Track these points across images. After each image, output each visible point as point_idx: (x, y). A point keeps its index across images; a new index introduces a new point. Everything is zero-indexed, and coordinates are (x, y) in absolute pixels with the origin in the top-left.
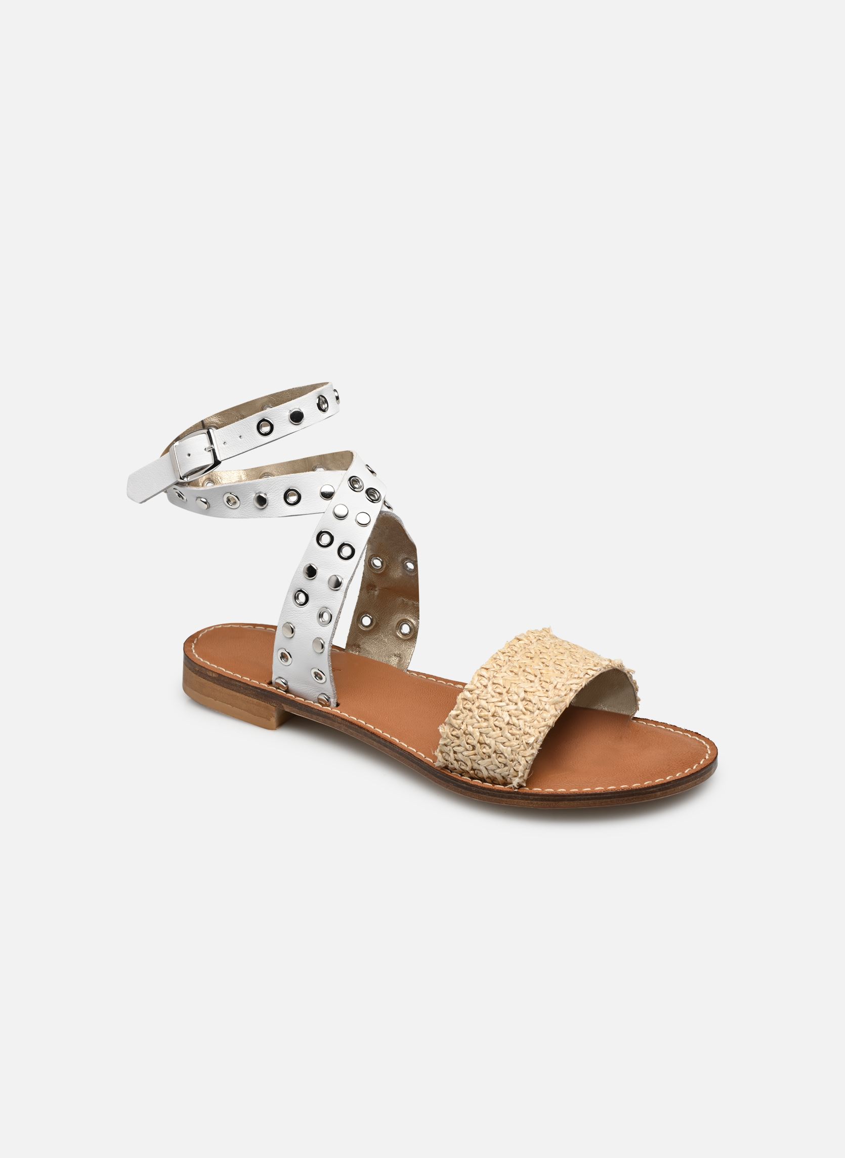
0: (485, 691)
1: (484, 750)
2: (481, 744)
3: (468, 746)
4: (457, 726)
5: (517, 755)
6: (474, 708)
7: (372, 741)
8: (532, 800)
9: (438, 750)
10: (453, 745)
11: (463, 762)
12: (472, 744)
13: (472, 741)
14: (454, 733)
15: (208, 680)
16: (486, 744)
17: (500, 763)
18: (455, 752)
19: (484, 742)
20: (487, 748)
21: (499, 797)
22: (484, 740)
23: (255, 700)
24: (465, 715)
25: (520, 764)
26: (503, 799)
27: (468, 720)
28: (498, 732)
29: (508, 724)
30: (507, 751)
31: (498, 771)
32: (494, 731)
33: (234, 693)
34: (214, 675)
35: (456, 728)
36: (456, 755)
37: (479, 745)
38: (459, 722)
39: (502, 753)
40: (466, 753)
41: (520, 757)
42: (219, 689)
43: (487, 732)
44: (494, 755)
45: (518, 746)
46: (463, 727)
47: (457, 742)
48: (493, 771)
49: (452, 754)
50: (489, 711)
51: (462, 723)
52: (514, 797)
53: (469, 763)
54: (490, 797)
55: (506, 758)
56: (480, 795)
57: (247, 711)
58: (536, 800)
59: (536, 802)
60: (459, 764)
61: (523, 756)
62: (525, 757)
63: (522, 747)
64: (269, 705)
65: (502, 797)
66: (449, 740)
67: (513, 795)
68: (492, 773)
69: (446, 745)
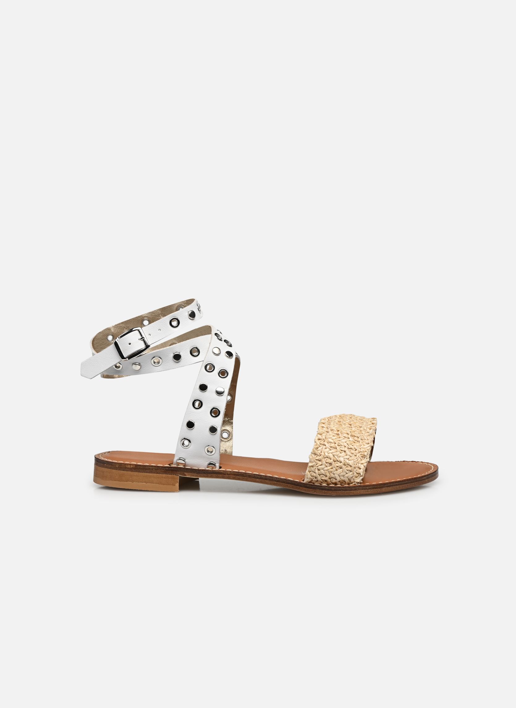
0: (328, 434)
1: (337, 465)
2: (335, 461)
3: (327, 464)
4: (318, 454)
5: (357, 464)
6: (326, 443)
7: (255, 479)
8: (368, 489)
9: (307, 471)
10: (317, 465)
11: (324, 475)
12: (330, 462)
13: (329, 461)
14: (317, 458)
15: (127, 471)
16: (338, 461)
17: (347, 470)
18: (319, 470)
19: (336, 460)
20: (339, 463)
21: (349, 490)
22: (336, 459)
23: (164, 475)
24: (321, 448)
25: (360, 469)
26: (352, 491)
27: (324, 450)
28: (343, 454)
29: (348, 448)
30: (351, 463)
31: (347, 475)
32: (341, 453)
33: (148, 474)
34: (132, 467)
35: (318, 455)
36: (319, 471)
37: (334, 462)
38: (319, 452)
39: (348, 465)
40: (326, 468)
41: (360, 465)
42: (135, 474)
43: (337, 454)
44: (344, 466)
45: (357, 459)
46: (323, 454)
47: (320, 463)
48: (343, 476)
49: (317, 471)
50: (335, 443)
51: (321, 452)
52: (358, 489)
53: (328, 474)
54: (344, 492)
55: (351, 466)
56: (337, 491)
57: (158, 483)
58: (370, 489)
59: (370, 490)
60: (321, 477)
61: (361, 464)
62: (362, 464)
63: (359, 459)
64: (175, 476)
65: (351, 490)
66: (314, 463)
67: (357, 488)
68: (342, 478)
69: (312, 466)
